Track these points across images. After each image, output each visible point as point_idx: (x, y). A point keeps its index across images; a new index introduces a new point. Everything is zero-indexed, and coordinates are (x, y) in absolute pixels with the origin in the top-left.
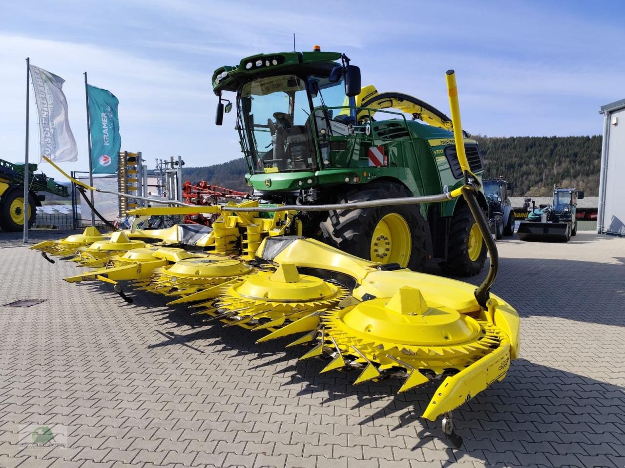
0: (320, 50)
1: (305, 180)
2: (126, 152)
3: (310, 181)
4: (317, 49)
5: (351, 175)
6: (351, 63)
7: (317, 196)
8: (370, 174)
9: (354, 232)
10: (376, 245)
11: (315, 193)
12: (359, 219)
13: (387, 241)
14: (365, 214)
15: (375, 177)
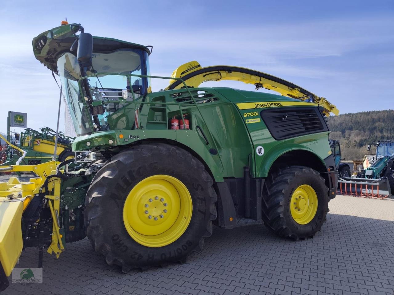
3: (89, 144)
8: (129, 136)
9: (98, 194)
10: (146, 206)
11: (93, 154)
12: (101, 181)
13: (164, 202)
14: (112, 176)
15: (138, 139)
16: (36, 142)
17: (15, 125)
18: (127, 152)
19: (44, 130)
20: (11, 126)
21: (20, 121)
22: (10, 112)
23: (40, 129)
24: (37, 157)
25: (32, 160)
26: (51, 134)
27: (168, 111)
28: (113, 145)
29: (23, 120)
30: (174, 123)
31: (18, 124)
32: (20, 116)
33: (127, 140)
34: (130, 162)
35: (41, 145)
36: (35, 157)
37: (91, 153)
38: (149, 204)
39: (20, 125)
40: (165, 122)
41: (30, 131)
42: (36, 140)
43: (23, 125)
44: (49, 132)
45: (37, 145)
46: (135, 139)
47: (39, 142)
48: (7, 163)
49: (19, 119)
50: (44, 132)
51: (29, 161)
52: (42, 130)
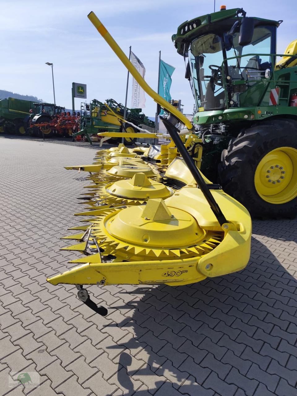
0: (225, 9)
1: (216, 116)
2: (173, 100)
3: (220, 118)
4: (223, 8)
5: (249, 113)
6: (247, 16)
7: (225, 129)
8: (265, 112)
9: (239, 159)
10: (268, 172)
11: (223, 127)
12: (243, 149)
13: (282, 170)
14: (251, 145)
15: (272, 114)
16: (103, 113)
17: (78, 95)
18: (261, 126)
19: (109, 101)
20: (75, 97)
21: (82, 92)
22: (74, 84)
23: (106, 100)
24: (104, 127)
25: (101, 130)
26: (114, 105)
27: (291, 88)
28: (248, 120)
29: (83, 91)
30: (295, 100)
31: (80, 95)
32: (81, 87)
33: (264, 116)
34: (265, 134)
35: (108, 116)
36: (103, 127)
37: (222, 125)
38: (271, 170)
39: (82, 96)
40: (286, 99)
41: (97, 102)
42: (103, 111)
43: (84, 96)
44: (113, 104)
45: (105, 116)
46: (269, 115)
47: (106, 113)
48: (82, 131)
49: (80, 90)
50: (109, 103)
51: (99, 130)
52: (108, 101)
